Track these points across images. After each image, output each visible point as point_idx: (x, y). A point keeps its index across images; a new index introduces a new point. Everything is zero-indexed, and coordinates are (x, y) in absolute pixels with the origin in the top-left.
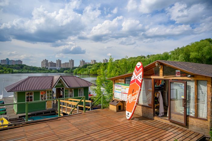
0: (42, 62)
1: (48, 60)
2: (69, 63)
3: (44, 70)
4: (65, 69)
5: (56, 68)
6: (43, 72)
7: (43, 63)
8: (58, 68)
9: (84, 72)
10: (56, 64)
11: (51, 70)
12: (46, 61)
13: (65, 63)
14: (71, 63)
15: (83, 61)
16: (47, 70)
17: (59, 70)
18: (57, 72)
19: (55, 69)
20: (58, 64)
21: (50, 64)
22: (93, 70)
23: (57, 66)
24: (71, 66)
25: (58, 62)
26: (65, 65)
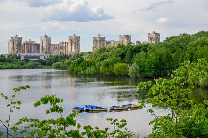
0: (9, 43)
1: (21, 38)
2: (69, 44)
3: (10, 61)
4: (57, 59)
5: (38, 55)
6: (8, 66)
7: (12, 44)
8: (42, 55)
9: (88, 69)
10: (39, 45)
11: (27, 60)
12: (19, 40)
13: (60, 43)
14: (73, 43)
15: (102, 39)
16: (16, 62)
17: (45, 61)
18: (40, 65)
19: (37, 57)
20: (44, 45)
21: (26, 46)
22: (107, 65)
23: (41, 51)
24: (73, 50)
25: (44, 42)
26: (60, 49)
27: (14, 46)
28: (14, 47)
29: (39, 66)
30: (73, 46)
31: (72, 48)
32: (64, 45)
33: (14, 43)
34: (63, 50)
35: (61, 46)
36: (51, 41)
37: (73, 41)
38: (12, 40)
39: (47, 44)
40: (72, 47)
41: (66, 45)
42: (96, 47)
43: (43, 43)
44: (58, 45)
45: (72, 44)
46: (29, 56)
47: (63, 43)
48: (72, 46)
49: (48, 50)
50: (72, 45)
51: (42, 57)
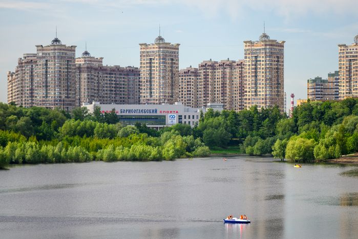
1: (73, 49)
8: (174, 110)
12: (64, 54)
19: (155, 119)
23: (145, 93)
24: (262, 92)
25: (156, 62)
26: (201, 86)
27: (46, 78)
28: (46, 82)
29: (199, 150)
30: (261, 76)
31: (256, 84)
32: (219, 73)
33: (46, 65)
34: (213, 91)
35: (206, 75)
36: (177, 60)
37: (262, 58)
38: (41, 54)
39: (165, 70)
40: (256, 80)
41: (224, 74)
42: (350, 82)
43: (151, 67)
44: (196, 73)
45: (256, 69)
46: (128, 114)
47: (213, 66)
48: (256, 76)
49: (168, 90)
50: (256, 72)
51: (173, 117)
